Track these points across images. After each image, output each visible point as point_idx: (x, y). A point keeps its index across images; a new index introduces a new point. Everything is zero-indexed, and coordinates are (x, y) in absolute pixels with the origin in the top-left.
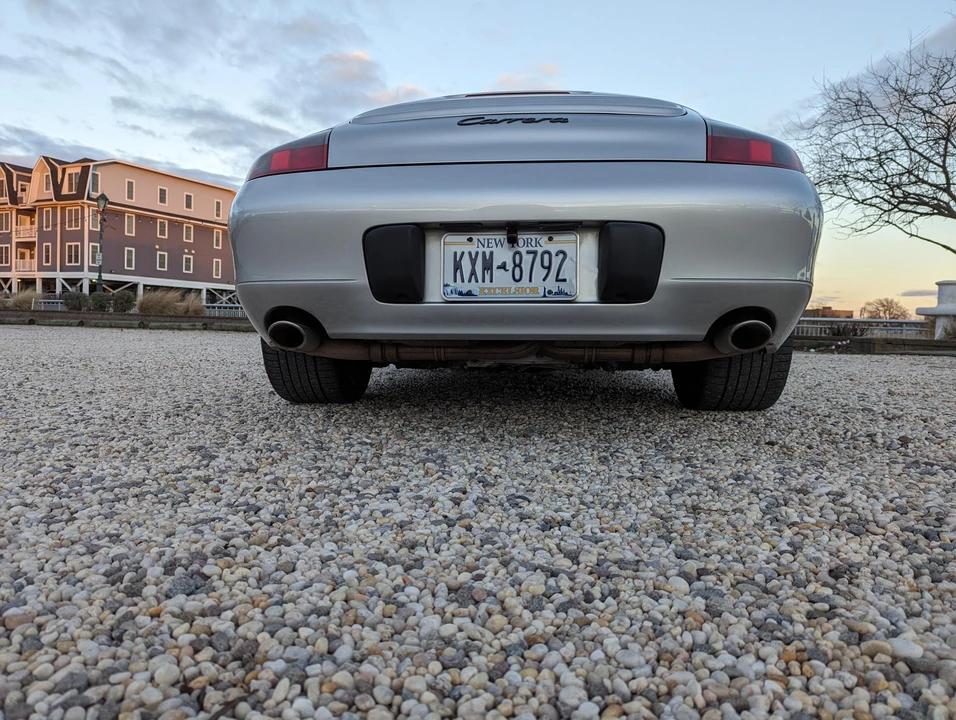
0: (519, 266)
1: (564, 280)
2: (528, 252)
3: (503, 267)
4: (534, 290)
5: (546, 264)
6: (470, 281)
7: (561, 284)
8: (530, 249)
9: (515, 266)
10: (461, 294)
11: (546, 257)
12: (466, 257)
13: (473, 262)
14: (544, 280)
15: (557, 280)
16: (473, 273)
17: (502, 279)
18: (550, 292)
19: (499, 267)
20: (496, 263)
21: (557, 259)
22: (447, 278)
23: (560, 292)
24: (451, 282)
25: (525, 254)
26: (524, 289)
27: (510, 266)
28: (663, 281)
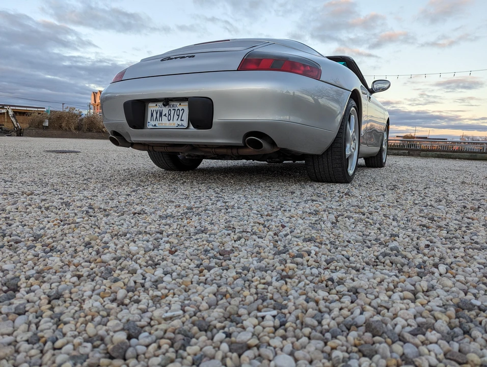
0: (170, 115)
1: (183, 120)
3: (165, 115)
4: (174, 124)
5: (178, 114)
6: (155, 121)
7: (182, 122)
8: (174, 108)
10: (152, 125)
11: (178, 111)
12: (155, 111)
13: (157, 113)
14: (177, 120)
15: (181, 120)
16: (156, 117)
17: (164, 119)
18: (179, 125)
20: (163, 114)
21: (181, 112)
22: (149, 120)
23: (182, 125)
24: (150, 121)
25: (172, 110)
26: (171, 124)
27: (167, 115)
28: (214, 120)
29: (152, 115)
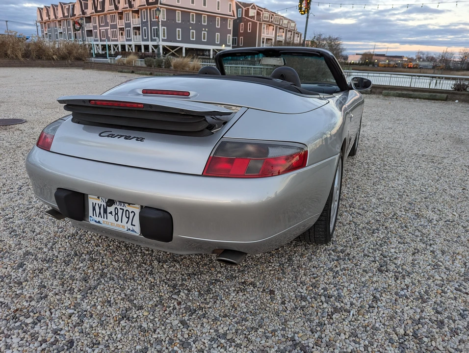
0: (117, 214)
1: (135, 226)
2: (121, 209)
3: (111, 213)
4: (123, 227)
6: (99, 217)
7: (133, 227)
8: (121, 207)
9: (116, 214)
10: (96, 221)
11: (127, 212)
12: (97, 206)
13: (100, 208)
14: (127, 223)
15: (132, 225)
16: (100, 213)
17: (111, 218)
18: (129, 229)
19: (109, 213)
20: (109, 211)
21: (131, 215)
22: (91, 213)
23: (133, 231)
24: (92, 216)
25: (119, 210)
26: (119, 226)
27: (114, 213)
28: (175, 235)
29: (94, 209)
